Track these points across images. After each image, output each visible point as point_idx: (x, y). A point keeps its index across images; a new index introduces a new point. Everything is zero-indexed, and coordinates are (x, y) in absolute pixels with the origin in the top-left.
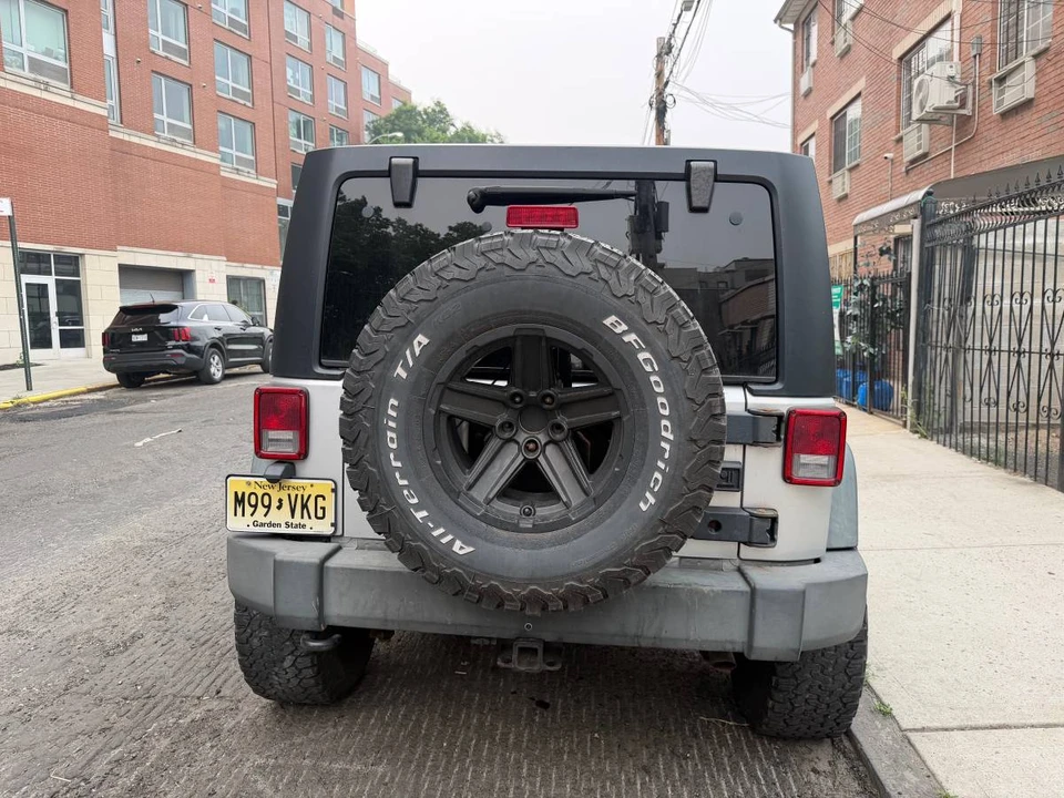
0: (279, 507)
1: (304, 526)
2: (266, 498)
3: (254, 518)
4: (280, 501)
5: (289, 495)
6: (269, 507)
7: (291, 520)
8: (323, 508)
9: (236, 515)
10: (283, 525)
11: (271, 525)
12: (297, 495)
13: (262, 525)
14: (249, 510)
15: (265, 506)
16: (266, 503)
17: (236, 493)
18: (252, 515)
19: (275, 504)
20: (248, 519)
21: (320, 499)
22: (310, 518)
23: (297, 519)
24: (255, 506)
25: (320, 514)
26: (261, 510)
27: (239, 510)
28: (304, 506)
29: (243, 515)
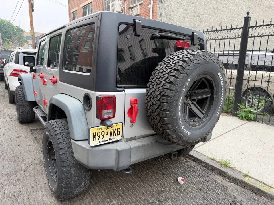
0: (107, 135)
1: (114, 139)
2: (103, 132)
3: (99, 140)
4: (107, 132)
5: (110, 130)
6: (104, 135)
7: (110, 138)
8: (119, 132)
9: (93, 141)
10: (108, 140)
11: (105, 141)
12: (112, 129)
13: (102, 141)
14: (97, 137)
15: (102, 135)
16: (103, 134)
17: (93, 133)
18: (99, 139)
19: (106, 133)
20: (98, 141)
21: (119, 129)
22: (116, 135)
23: (112, 137)
24: (100, 136)
25: (118, 134)
26: (101, 137)
27: (95, 139)
28: (114, 132)
29: (96, 140)
